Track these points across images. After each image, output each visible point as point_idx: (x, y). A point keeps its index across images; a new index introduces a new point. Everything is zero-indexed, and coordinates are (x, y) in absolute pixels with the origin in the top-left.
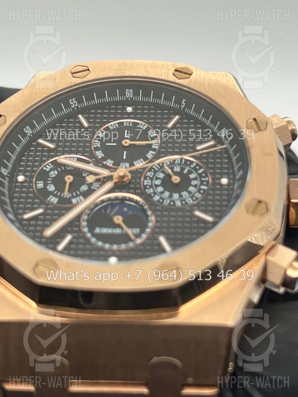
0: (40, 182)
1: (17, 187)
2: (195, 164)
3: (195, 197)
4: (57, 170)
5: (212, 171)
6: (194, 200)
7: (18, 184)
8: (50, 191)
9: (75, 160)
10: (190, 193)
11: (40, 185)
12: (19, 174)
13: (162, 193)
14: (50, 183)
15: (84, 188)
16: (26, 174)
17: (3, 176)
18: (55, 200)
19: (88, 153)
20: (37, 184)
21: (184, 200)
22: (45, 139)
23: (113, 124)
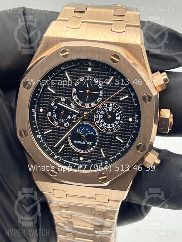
0: (50, 112)
1: (40, 115)
2: (118, 107)
3: (117, 127)
4: (57, 106)
5: (126, 113)
6: (117, 129)
7: (40, 113)
8: (54, 118)
9: (64, 100)
10: (115, 124)
11: (50, 114)
12: (40, 107)
13: (103, 123)
14: (54, 113)
15: (69, 117)
16: (43, 108)
17: (33, 113)
18: (56, 123)
19: (70, 97)
20: (48, 113)
21: (112, 129)
22: (50, 87)
23: (82, 78)
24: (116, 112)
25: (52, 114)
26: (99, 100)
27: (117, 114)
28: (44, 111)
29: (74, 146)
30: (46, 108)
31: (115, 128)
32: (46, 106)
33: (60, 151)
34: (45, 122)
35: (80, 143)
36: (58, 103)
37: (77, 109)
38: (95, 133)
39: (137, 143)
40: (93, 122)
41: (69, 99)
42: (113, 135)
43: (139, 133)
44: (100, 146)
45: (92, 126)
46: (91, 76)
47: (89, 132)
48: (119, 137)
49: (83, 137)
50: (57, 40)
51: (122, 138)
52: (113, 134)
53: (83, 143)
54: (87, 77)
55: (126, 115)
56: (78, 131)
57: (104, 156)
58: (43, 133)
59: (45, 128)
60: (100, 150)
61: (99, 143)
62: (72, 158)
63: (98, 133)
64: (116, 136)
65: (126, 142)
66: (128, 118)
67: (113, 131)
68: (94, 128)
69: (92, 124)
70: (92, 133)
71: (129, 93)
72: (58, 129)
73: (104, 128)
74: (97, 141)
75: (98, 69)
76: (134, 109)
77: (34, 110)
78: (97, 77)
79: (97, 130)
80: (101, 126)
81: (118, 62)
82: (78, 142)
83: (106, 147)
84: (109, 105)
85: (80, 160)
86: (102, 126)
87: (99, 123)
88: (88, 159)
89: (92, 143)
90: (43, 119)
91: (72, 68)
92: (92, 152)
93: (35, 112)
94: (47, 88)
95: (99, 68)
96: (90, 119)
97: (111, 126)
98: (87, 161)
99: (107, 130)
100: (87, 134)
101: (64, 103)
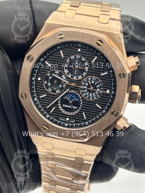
0: (46, 81)
1: (38, 83)
2: (99, 81)
3: (97, 96)
4: (52, 76)
5: (105, 86)
6: (97, 98)
7: (38, 82)
8: (49, 86)
9: (58, 72)
10: (96, 94)
11: (46, 82)
12: (39, 77)
13: (86, 92)
14: (49, 82)
15: (60, 86)
16: (41, 77)
17: (33, 81)
18: (50, 90)
19: (63, 70)
20: (44, 82)
21: (93, 97)
22: (48, 61)
23: (72, 56)
24: (97, 85)
25: (48, 82)
26: (85, 74)
27: (98, 86)
28: (42, 80)
29: (62, 109)
30: (43, 78)
31: (95, 97)
32: (43, 76)
33: (51, 112)
34: (42, 88)
35: (68, 106)
36: (53, 75)
37: (67, 80)
38: (80, 100)
39: (112, 110)
40: (79, 91)
41: (62, 72)
42: (94, 103)
43: (114, 102)
44: (82, 111)
45: (77, 94)
46: (80, 55)
47: (75, 99)
48: (98, 104)
49: (70, 103)
50: (56, 26)
51: (100, 105)
52: (94, 101)
53: (70, 107)
54: (77, 56)
55: (104, 87)
56: (67, 97)
57: (85, 118)
58: (39, 97)
59: (41, 93)
60: (82, 113)
61: (82, 108)
62: (60, 118)
63: (82, 100)
64: (95, 103)
65: (103, 108)
66: (106, 90)
67: (94, 99)
68: (79, 96)
69: (78, 92)
70: (77, 99)
71: (108, 70)
72: (51, 95)
73: (87, 96)
74: (81, 106)
75: (85, 50)
76: (111, 83)
77: (33, 79)
78: (84, 56)
79: (82, 98)
80: (84, 95)
81: (101, 45)
82: (66, 106)
83: (87, 111)
84: (92, 79)
85: (66, 120)
86: (86, 95)
87: (83, 92)
88: (73, 120)
89: (77, 107)
90: (40, 86)
91: (65, 48)
92: (76, 114)
93: (34, 80)
94: (45, 62)
95: (87, 49)
96: (76, 88)
97: (92, 95)
98: (72, 121)
99: (89, 98)
100: (73, 100)
101: (57, 75)
